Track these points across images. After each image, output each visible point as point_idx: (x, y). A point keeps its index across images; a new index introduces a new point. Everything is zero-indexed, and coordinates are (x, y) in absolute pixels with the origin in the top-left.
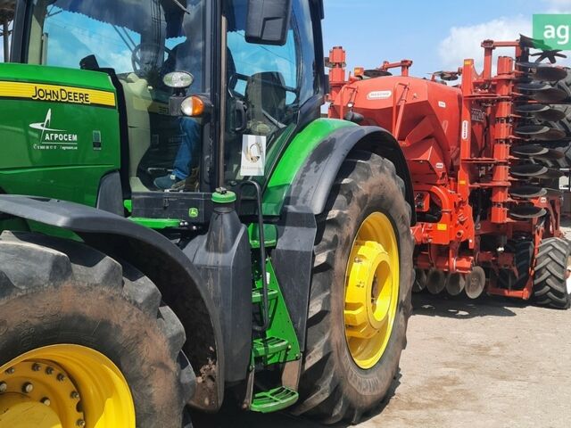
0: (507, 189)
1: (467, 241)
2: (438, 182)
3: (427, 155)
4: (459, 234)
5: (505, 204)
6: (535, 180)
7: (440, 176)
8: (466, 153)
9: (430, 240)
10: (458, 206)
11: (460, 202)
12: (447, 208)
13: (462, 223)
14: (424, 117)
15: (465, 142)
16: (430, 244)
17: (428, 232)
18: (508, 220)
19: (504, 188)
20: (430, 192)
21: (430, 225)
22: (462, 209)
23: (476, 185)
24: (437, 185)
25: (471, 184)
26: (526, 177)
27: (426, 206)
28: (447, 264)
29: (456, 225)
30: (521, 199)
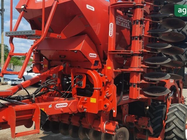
0: (140, 74)
1: (112, 111)
2: (92, 67)
3: (80, 47)
4: (105, 105)
5: (139, 85)
6: (163, 67)
7: (94, 63)
8: (111, 46)
9: (85, 110)
10: (106, 85)
11: (107, 83)
12: (97, 87)
13: (108, 98)
14: (75, 16)
15: (111, 38)
16: (85, 112)
17: (84, 103)
18: (141, 96)
19: (138, 72)
20: (87, 75)
21: (86, 98)
22: (109, 87)
23: (119, 70)
24: (92, 70)
25: (115, 69)
26: (156, 65)
27: (83, 84)
28: (99, 126)
29: (104, 99)
30: (151, 81)
